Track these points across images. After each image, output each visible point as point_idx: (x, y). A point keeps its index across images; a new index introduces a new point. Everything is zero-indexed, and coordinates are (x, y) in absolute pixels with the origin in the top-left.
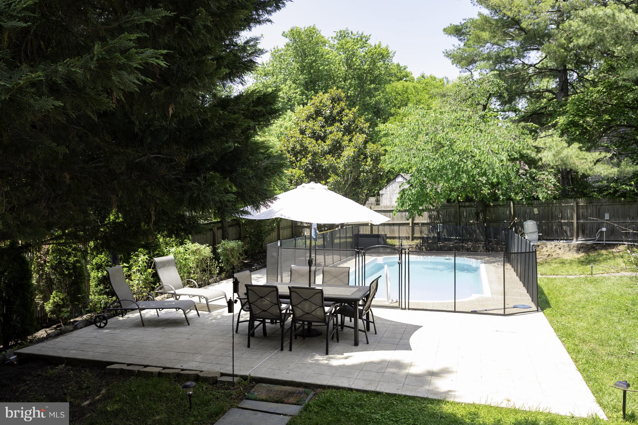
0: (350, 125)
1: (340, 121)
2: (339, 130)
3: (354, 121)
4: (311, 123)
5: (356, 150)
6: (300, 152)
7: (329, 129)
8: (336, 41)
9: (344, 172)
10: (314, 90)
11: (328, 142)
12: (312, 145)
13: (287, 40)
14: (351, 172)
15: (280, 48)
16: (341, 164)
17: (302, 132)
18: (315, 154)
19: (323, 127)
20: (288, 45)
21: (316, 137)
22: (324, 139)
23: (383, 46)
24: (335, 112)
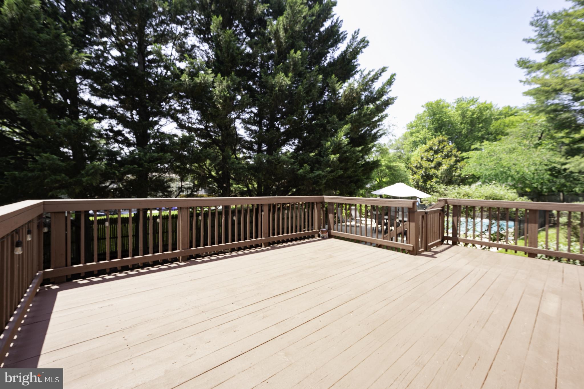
0: (448, 154)
1: (442, 152)
2: (442, 156)
3: (451, 151)
4: (426, 154)
5: (449, 166)
6: (420, 168)
7: (436, 156)
8: (456, 104)
9: (441, 177)
10: (440, 132)
11: (434, 162)
12: (425, 164)
13: (425, 109)
14: (447, 176)
15: (420, 113)
16: (439, 173)
17: (422, 158)
18: (426, 169)
19: (433, 155)
20: (425, 111)
21: (429, 160)
22: (432, 161)
23: (488, 102)
24: (440, 147)
